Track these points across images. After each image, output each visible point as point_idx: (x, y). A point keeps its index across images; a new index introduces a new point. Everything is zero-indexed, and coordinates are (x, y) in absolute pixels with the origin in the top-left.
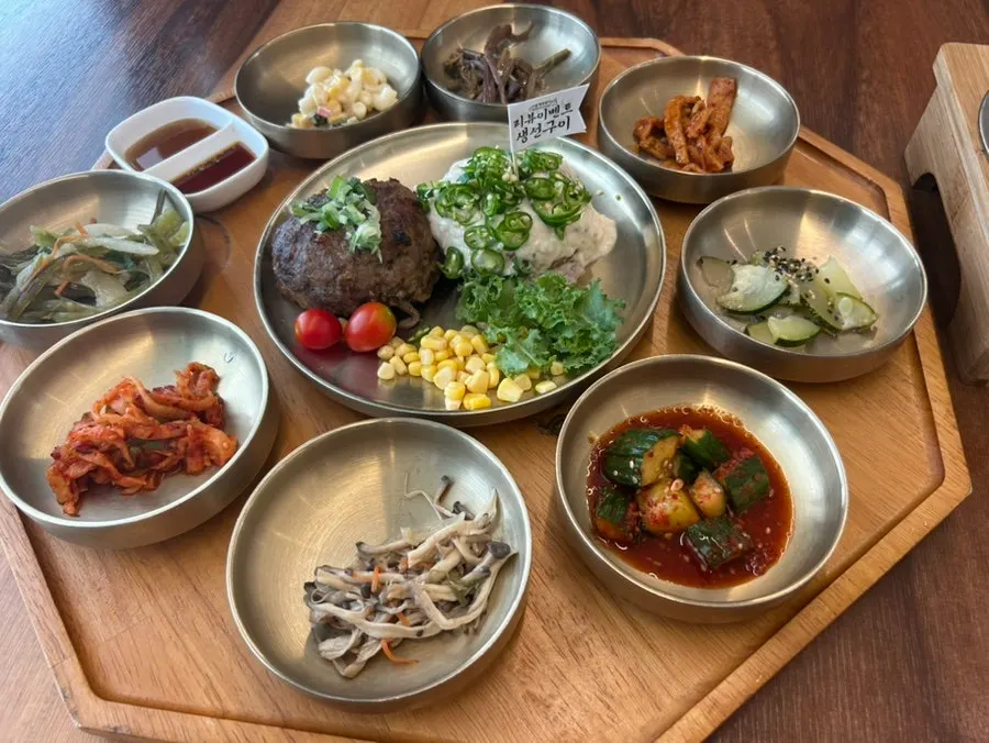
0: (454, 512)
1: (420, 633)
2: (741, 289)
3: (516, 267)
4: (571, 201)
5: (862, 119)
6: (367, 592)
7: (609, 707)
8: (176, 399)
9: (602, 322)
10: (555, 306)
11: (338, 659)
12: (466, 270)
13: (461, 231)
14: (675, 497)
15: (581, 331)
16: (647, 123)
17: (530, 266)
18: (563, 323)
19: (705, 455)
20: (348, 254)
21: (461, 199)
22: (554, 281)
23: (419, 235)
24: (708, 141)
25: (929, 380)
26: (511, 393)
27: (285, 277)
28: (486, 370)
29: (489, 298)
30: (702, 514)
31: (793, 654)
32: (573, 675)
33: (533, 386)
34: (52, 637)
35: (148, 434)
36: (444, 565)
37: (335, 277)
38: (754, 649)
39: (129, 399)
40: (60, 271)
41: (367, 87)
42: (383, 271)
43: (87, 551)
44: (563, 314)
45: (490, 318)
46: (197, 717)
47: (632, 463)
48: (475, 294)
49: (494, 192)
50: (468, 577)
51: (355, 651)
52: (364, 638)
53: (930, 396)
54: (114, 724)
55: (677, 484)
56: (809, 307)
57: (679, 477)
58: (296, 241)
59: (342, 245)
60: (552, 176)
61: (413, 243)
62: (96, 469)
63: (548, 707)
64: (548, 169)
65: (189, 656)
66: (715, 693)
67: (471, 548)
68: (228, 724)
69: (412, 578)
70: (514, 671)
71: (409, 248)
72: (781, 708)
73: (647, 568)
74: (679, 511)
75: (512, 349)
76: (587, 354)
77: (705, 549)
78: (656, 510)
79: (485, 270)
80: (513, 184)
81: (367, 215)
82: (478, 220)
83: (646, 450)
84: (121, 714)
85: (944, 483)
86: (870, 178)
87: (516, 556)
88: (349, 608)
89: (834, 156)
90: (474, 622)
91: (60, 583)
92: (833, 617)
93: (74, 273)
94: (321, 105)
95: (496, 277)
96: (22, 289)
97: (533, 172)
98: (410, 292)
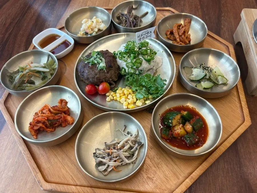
0: (127, 134)
1: (122, 164)
2: (194, 75)
3: (139, 72)
4: (152, 55)
5: (222, 27)
6: (109, 155)
7: (167, 179)
8: (58, 109)
9: (161, 85)
10: (149, 82)
11: (103, 171)
12: (126, 73)
13: (125, 63)
14: (181, 129)
15: (156, 88)
16: (169, 31)
17: (142, 71)
18: (151, 86)
19: (187, 118)
20: (98, 71)
21: (124, 55)
22: (149, 75)
23: (114, 64)
24: (185, 36)
25: (241, 96)
26: (139, 104)
27: (82, 77)
28: (133, 98)
29: (133, 80)
30: (187, 132)
31: (210, 165)
32: (158, 172)
33: (145, 102)
34: (34, 168)
35: (53, 118)
36: (126, 147)
37: (95, 76)
38: (201, 164)
39: (47, 110)
40: (26, 77)
41: (97, 24)
42: (106, 74)
43: (39, 147)
44: (151, 84)
45: (133, 85)
46: (70, 186)
47: (170, 121)
48: (129, 79)
49: (133, 53)
50: (132, 150)
51: (107, 169)
52: (108, 166)
53: (241, 100)
54: (51, 188)
55: (181, 125)
56: (211, 79)
57: (181, 124)
58: (84, 68)
59: (96, 68)
60: (147, 49)
61: (113, 67)
62: (41, 127)
63: (153, 180)
64: (146, 46)
65: (67, 171)
66: (192, 175)
67: (132, 143)
68: (78, 187)
69: (119, 151)
70: (144, 172)
71: (112, 68)
72: (207, 178)
73: (174, 146)
74: (182, 132)
75: (139, 93)
76: (157, 93)
77: (188, 141)
78: (176, 132)
79: (131, 73)
80: (138, 51)
81: (102, 61)
82: (129, 60)
83: (173, 118)
84: (52, 186)
85: (245, 122)
86: (225, 44)
87: (143, 144)
88: (104, 159)
89: (216, 38)
90: (134, 161)
91: (34, 155)
92: (219, 156)
93: (29, 77)
94: (86, 29)
95: (134, 75)
96: (17, 82)
97: (142, 48)
98: (113, 79)
